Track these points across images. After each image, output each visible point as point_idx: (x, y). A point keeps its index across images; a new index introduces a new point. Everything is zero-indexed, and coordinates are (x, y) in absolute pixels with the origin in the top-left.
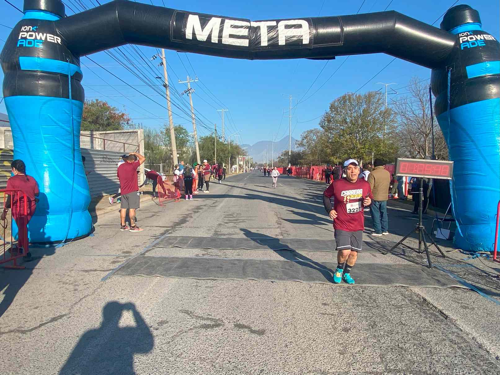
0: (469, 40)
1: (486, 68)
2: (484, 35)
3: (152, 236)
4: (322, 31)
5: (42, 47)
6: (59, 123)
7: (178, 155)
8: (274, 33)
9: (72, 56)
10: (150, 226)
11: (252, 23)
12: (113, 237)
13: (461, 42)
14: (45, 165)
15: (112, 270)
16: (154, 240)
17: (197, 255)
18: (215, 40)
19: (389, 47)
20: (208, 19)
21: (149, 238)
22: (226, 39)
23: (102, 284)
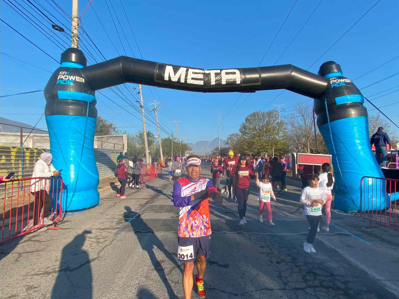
0: (336, 82)
1: (347, 99)
2: (345, 79)
3: (140, 205)
4: (248, 76)
5: (72, 84)
6: (81, 132)
7: (149, 151)
8: (219, 77)
9: (91, 90)
10: (137, 199)
11: (205, 71)
12: (114, 206)
13: (331, 83)
14: (71, 159)
15: (119, 228)
16: (141, 208)
17: (173, 217)
18: (182, 81)
19: (288, 86)
20: (178, 68)
21: (138, 206)
22: (190, 81)
23: (115, 238)
